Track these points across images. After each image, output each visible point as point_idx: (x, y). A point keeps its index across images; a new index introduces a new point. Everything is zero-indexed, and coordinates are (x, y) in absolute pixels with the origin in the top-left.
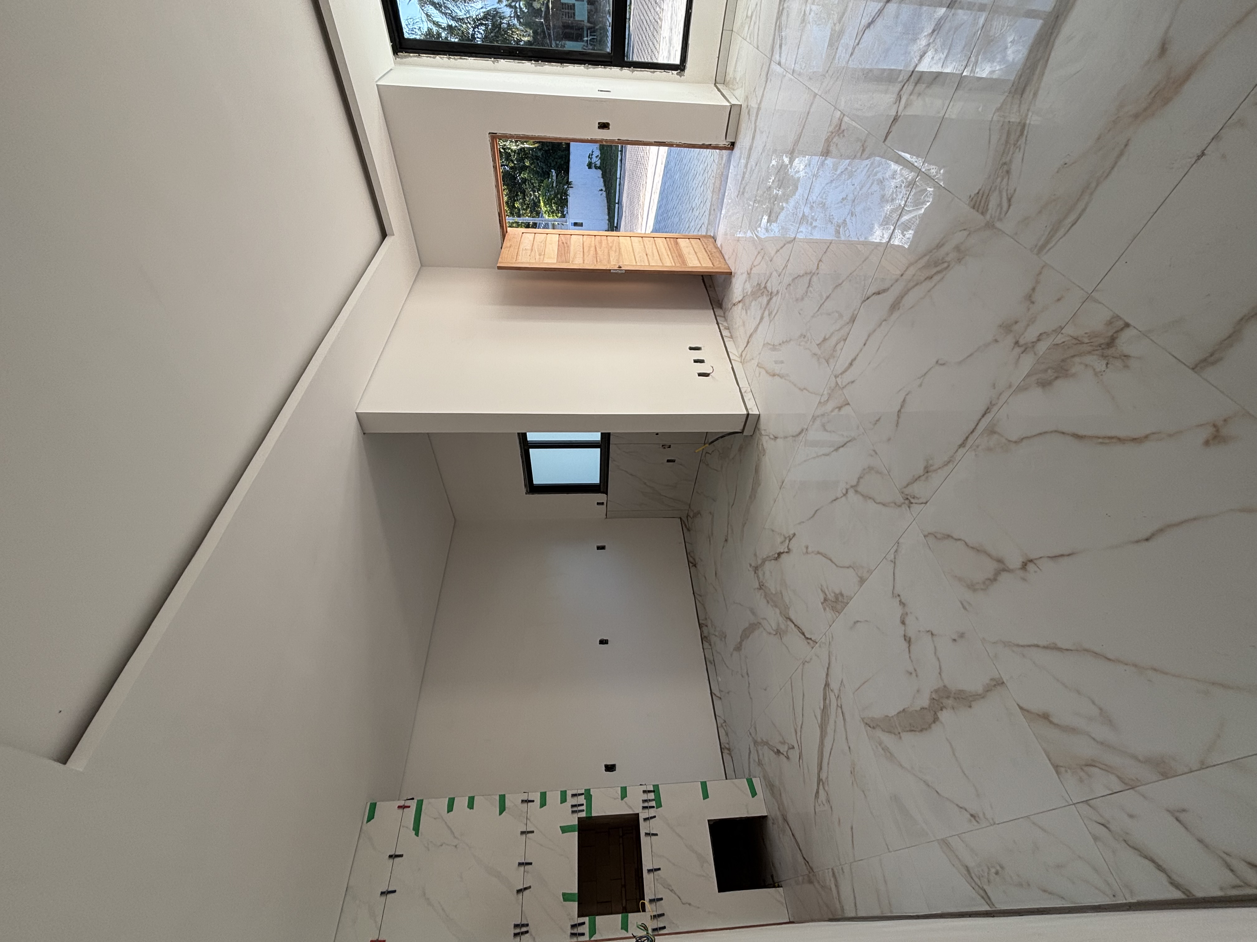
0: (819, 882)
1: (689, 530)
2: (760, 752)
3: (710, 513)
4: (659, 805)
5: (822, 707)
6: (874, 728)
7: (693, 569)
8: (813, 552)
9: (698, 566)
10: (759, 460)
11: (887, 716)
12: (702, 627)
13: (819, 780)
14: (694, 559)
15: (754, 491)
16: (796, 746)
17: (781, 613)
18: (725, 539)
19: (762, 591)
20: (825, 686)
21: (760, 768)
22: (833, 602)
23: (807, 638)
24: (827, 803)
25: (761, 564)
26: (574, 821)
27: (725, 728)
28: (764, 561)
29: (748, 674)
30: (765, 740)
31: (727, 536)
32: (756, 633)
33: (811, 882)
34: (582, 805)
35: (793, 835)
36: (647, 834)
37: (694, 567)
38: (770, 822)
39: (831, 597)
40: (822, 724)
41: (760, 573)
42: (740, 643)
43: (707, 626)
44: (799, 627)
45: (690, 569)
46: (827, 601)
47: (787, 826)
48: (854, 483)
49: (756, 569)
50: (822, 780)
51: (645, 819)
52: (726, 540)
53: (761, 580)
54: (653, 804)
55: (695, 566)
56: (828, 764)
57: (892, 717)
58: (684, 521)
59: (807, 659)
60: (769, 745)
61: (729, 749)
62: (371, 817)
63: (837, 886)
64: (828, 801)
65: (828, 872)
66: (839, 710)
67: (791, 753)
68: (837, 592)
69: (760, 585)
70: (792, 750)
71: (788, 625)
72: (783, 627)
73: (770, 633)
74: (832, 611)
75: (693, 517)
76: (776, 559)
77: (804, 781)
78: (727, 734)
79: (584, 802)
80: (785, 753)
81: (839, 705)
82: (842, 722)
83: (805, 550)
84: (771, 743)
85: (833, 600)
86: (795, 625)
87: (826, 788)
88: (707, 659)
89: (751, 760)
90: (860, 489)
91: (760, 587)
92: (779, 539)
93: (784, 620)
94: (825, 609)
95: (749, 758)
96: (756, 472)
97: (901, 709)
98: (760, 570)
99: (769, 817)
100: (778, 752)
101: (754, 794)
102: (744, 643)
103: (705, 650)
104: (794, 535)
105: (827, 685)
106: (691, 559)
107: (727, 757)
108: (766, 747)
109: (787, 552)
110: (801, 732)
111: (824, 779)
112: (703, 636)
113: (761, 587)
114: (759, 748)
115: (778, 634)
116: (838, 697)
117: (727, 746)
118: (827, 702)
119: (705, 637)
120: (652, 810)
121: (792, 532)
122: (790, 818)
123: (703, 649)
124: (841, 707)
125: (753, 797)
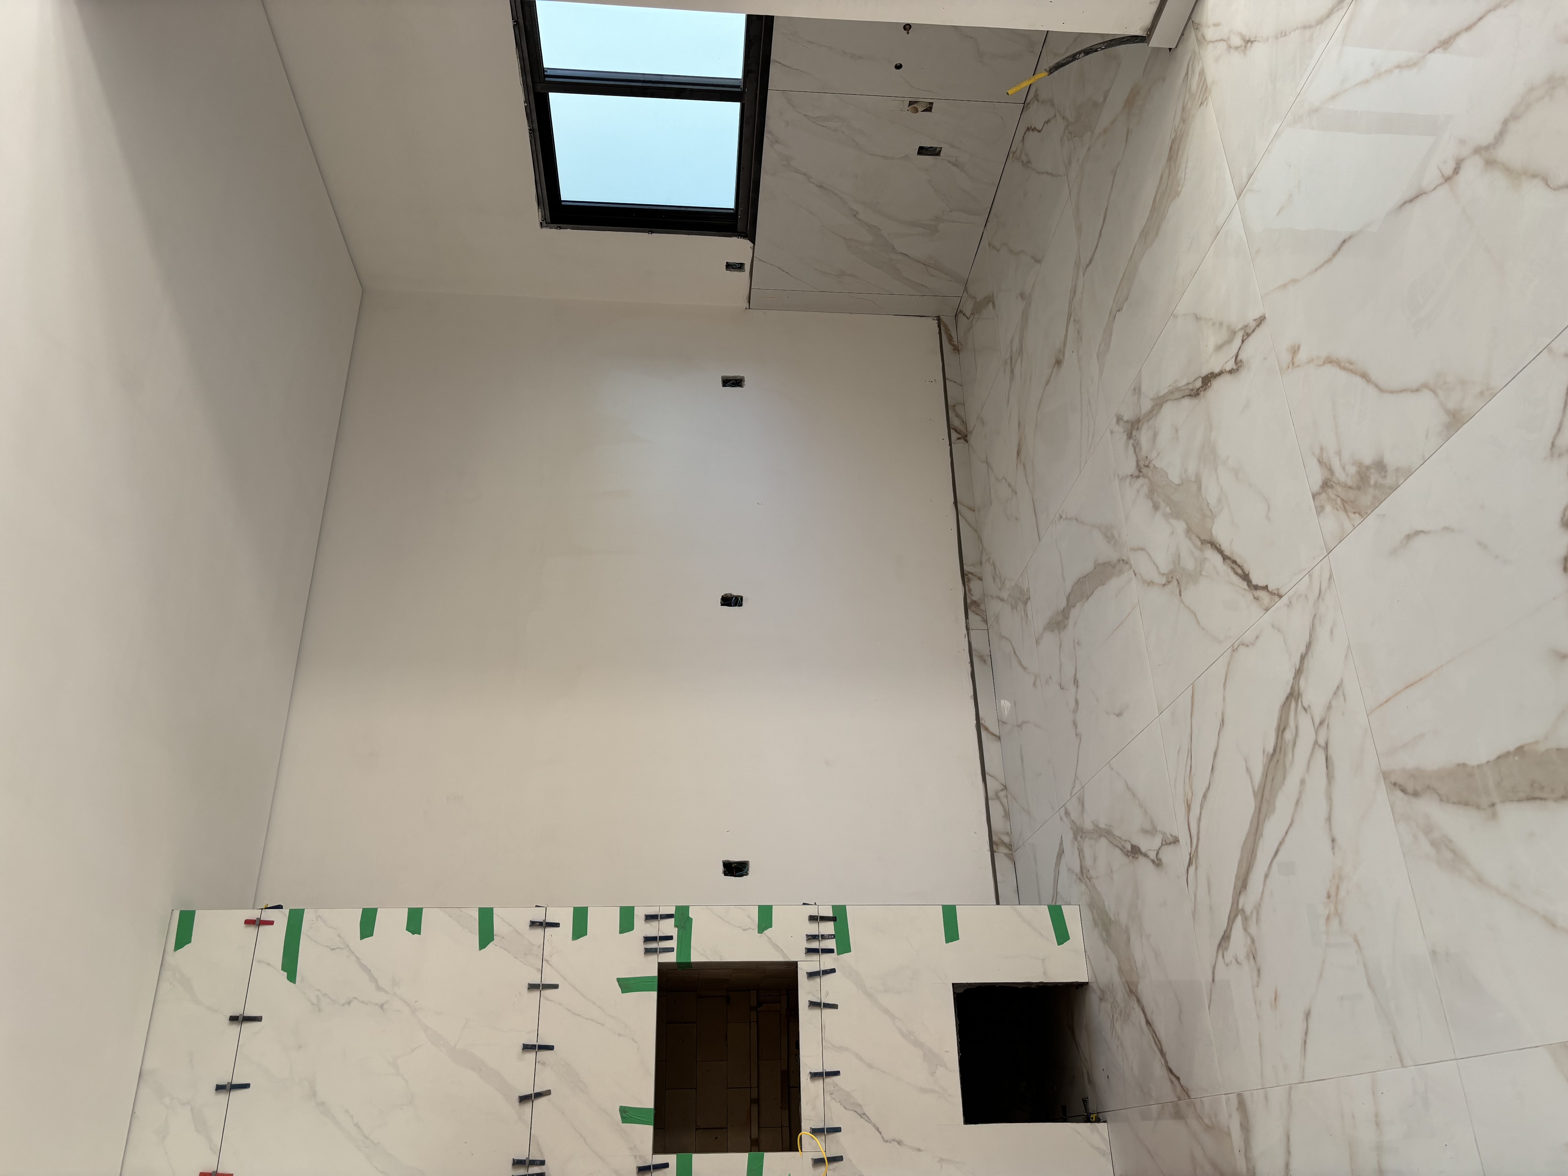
0: (1199, 1118)
1: (956, 349)
2: (1088, 853)
3: (1022, 295)
4: (844, 947)
5: (1270, 749)
6: (1416, 794)
7: (958, 446)
8: (1311, 361)
9: (972, 439)
10: (1183, 120)
11: (1464, 765)
12: (969, 581)
13: (1236, 911)
14: (964, 422)
15: (1158, 212)
16: (1184, 838)
17: (1189, 531)
18: (1054, 361)
19: (1141, 481)
20: (1287, 698)
21: (1083, 887)
22: (1350, 488)
23: (1256, 588)
24: (1248, 959)
25: (1151, 411)
26: (649, 968)
27: (1005, 801)
28: (1159, 403)
29: (1076, 682)
30: (1102, 826)
31: (1062, 352)
32: (1114, 584)
33: (1178, 1115)
34: (670, 938)
35: (1148, 1022)
36: (813, 1004)
37: (962, 441)
38: (1093, 998)
39: (1344, 474)
40: (1263, 787)
41: (1144, 437)
42: (1065, 614)
43: (980, 579)
44: (1234, 562)
45: (950, 445)
46: (1332, 487)
47: (1136, 1005)
48: (1486, 137)
49: (1133, 427)
50: (1243, 911)
51: (811, 975)
52: (1058, 362)
53: (1144, 452)
54: (831, 944)
55: (964, 437)
56: (1266, 876)
57: (1479, 766)
58: (946, 327)
59: (1249, 637)
60: (1114, 835)
61: (1009, 846)
62: (184, 937)
63: (1246, 1127)
64: (1253, 955)
65: (1228, 1100)
66: (1320, 756)
67: (1167, 855)
68: (1368, 460)
69: (1138, 465)
70: (1172, 847)
71: (1205, 559)
72: (1189, 564)
73: (1150, 583)
74: (1342, 514)
75: (972, 314)
76: (1195, 394)
77: (1194, 914)
78: (1007, 815)
79: (674, 932)
80: (1153, 855)
81: (1322, 742)
82: (1323, 780)
83: (1286, 357)
84: (1117, 833)
85: (1350, 483)
86: (1225, 558)
87: (1253, 929)
88: (974, 653)
89: (1063, 868)
90: (1503, 153)
91: (1140, 471)
92: (1212, 339)
93: (1195, 546)
94: (1320, 510)
95: (1058, 864)
96: (1170, 158)
97: (1512, 747)
98: (1145, 428)
99: (1094, 986)
100: (1135, 852)
101: (1062, 936)
102: (1074, 613)
103: (972, 632)
104: (1261, 321)
105: (1294, 695)
106: (955, 422)
107: (1003, 863)
108: (1103, 842)
109: (1231, 372)
110: (1201, 808)
111: (1248, 911)
112: (968, 601)
113: (1142, 468)
114: (1087, 845)
115: (1175, 583)
116: (1321, 723)
117: (1006, 839)
118: (1288, 735)
119: (974, 602)
120: (826, 957)
121: (1253, 314)
122: (1145, 989)
123: (968, 629)
124: (1326, 748)
125: (1060, 942)
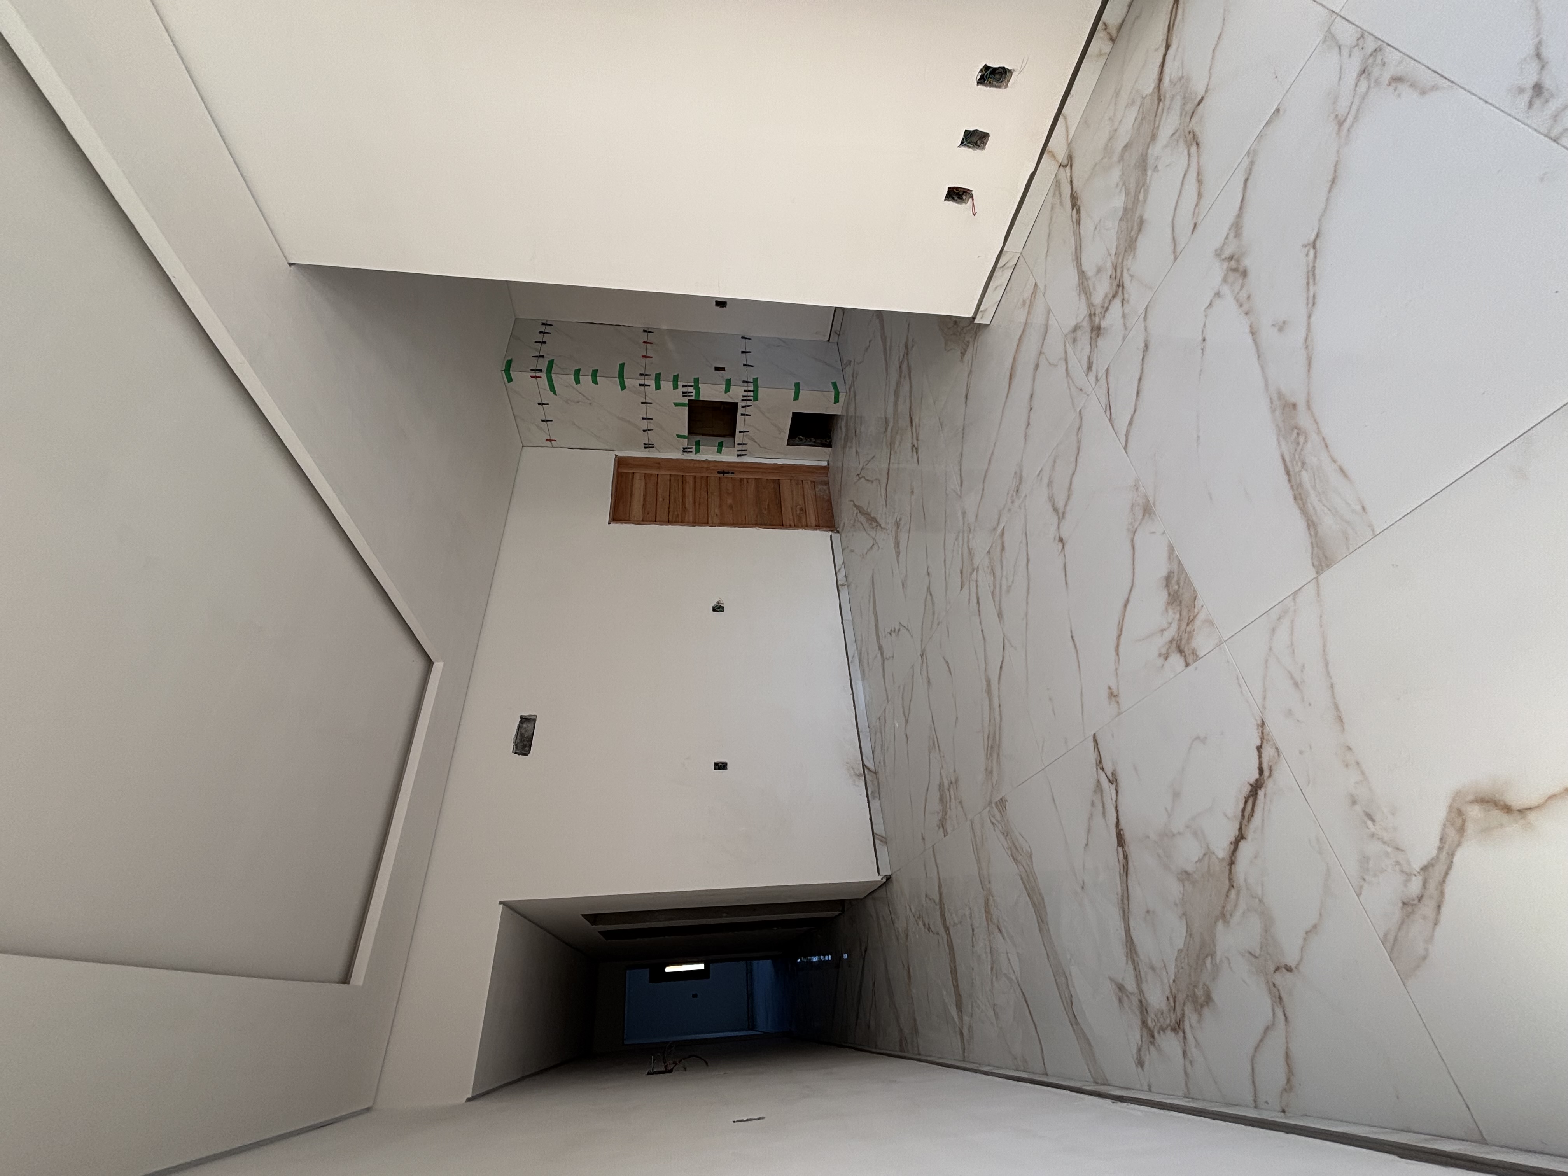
4: (756, 399)
26: (685, 400)
34: (692, 392)
36: (742, 415)
38: (840, 419)
51: (743, 407)
54: (752, 398)
62: (510, 378)
79: (694, 391)
99: (842, 416)
101: (836, 402)
120: (749, 401)
